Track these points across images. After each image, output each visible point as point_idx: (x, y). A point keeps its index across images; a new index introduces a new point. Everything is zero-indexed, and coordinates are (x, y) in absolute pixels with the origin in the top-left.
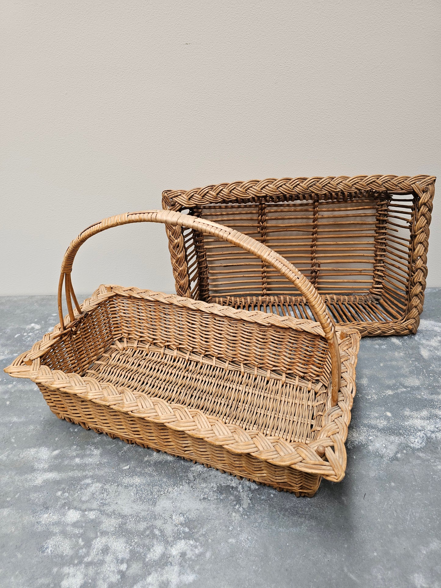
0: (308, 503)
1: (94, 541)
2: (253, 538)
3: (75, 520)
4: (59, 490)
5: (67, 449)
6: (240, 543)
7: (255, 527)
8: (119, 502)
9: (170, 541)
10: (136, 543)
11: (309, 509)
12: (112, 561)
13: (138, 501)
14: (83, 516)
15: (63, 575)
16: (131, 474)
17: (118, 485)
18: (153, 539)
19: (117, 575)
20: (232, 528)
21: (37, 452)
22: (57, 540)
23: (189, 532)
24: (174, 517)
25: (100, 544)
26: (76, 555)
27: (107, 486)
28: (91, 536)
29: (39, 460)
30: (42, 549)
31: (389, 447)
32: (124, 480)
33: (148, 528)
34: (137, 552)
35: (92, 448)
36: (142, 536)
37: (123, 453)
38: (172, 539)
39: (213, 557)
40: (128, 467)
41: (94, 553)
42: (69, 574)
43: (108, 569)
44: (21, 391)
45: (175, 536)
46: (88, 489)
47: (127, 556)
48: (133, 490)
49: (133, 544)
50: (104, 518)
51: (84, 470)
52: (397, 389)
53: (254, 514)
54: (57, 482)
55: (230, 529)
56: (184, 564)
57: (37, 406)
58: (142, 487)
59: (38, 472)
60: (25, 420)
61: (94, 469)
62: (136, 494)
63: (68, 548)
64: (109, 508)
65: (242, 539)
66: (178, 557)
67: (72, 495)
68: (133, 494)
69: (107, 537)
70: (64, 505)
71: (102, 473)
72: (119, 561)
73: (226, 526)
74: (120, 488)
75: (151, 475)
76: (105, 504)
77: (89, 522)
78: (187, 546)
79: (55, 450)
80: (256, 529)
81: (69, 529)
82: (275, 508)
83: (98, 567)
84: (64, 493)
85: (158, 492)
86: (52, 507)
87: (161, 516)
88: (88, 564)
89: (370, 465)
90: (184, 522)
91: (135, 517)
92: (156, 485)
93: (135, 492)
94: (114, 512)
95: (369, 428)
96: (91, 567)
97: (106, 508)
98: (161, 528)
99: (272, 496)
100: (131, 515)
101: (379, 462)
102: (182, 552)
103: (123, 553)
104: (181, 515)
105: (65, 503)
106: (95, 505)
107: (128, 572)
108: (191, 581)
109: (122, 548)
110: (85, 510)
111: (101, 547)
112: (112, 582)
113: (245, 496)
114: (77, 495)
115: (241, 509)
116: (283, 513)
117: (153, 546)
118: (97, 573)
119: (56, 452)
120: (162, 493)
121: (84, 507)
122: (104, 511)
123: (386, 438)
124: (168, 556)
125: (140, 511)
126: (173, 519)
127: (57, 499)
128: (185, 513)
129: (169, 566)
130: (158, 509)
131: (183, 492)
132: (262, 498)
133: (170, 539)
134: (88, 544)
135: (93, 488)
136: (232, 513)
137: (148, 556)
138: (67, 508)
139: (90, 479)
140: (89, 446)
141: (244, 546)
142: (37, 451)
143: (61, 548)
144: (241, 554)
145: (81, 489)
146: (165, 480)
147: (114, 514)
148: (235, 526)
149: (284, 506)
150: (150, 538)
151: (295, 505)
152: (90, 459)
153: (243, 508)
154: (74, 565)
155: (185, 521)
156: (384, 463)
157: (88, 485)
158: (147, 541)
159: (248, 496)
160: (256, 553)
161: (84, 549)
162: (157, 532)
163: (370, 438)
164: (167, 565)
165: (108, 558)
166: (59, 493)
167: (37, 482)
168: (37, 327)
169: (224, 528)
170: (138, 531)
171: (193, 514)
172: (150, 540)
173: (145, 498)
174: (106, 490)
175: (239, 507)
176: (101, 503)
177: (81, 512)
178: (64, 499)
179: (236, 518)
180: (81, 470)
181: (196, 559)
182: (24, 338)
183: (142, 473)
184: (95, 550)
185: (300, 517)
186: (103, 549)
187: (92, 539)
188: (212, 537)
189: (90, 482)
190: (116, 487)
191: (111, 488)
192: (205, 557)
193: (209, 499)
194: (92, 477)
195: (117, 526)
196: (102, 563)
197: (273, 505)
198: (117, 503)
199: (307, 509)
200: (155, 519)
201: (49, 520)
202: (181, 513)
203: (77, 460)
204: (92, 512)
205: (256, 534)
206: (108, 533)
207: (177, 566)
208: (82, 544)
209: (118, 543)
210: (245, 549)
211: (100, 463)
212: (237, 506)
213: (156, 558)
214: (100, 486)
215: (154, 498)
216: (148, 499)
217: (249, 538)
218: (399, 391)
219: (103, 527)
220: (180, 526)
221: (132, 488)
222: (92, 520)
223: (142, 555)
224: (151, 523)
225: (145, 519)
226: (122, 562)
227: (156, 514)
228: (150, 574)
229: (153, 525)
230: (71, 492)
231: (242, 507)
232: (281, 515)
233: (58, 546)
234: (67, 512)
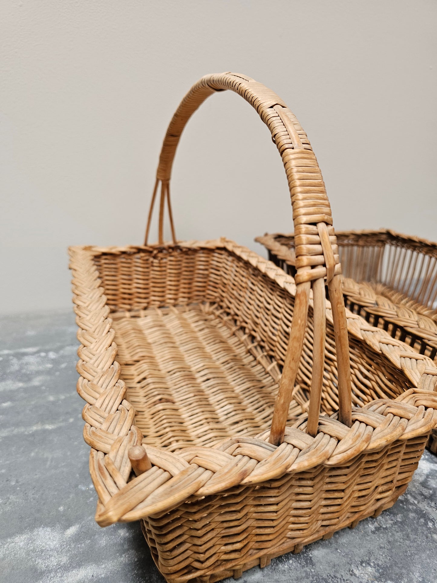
21: (32, 540)
29: (42, 553)
59: (52, 575)
87: (336, 577)
90: (377, 574)
104: (364, 565)
119: (72, 531)
126: (357, 576)
128: (367, 558)
142: (29, 539)
193: (384, 527)
202: (362, 562)
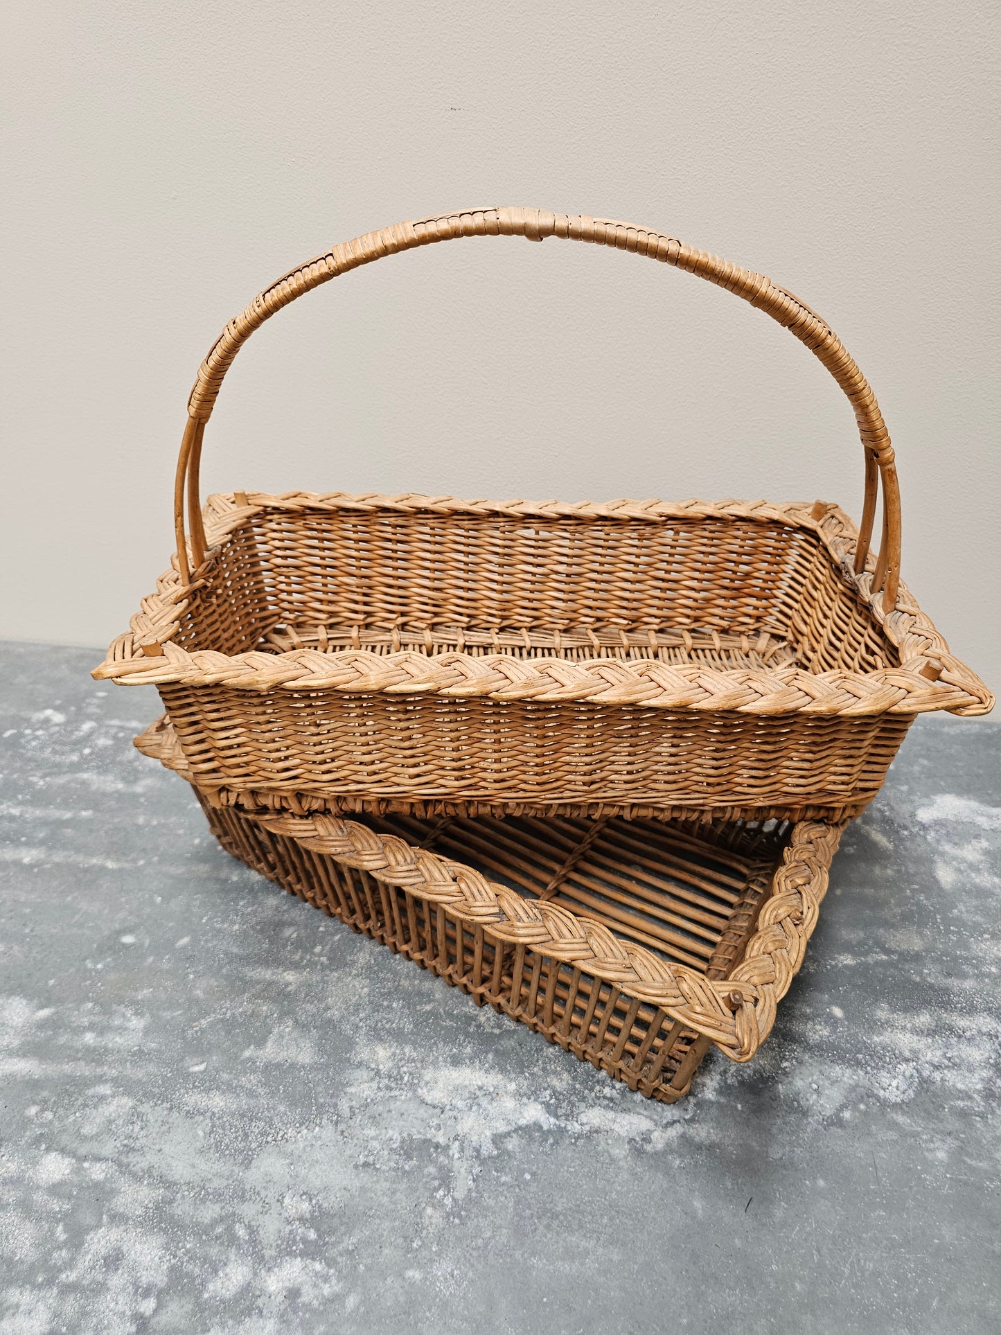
0: (611, 1206)
1: (92, 1234)
2: (466, 1275)
3: (57, 1177)
4: (34, 1103)
5: (69, 1009)
6: (432, 1283)
7: (473, 1249)
8: (167, 1149)
9: (267, 1258)
10: (188, 1251)
11: (611, 1219)
12: (124, 1289)
13: (212, 1151)
14: (77, 1171)
15: (5, 1306)
16: (207, 1084)
17: (171, 1108)
18: (228, 1246)
19: (128, 1324)
20: (420, 1243)
22: (7, 1221)
23: (316, 1241)
24: (287, 1201)
25: (103, 1242)
26: (44, 1263)
27: (145, 1108)
28: (87, 1223)
31: (827, 1092)
32: (186, 1098)
33: (222, 1219)
34: (187, 1274)
35: (129, 1013)
36: (204, 1237)
37: (196, 1032)
38: (273, 1252)
39: (362, 1309)
40: (202, 1067)
41: (86, 1263)
42: (18, 1306)
43: (112, 1305)
45: (283, 1247)
46: (100, 1110)
47: (161, 1280)
48: (204, 1124)
49: (180, 1253)
50: (124, 1184)
51: (100, 1063)
52: (866, 953)
53: (476, 1217)
54: (34, 1085)
55: (415, 1245)
56: (291, 1316)
57: (23, 899)
58: (225, 1119)
61: (122, 1062)
62: (210, 1133)
63: (27, 1242)
64: (139, 1159)
65: (440, 1274)
66: (280, 1298)
67: (61, 1119)
68: (201, 1133)
69: (122, 1228)
70: (38, 1140)
71: (140, 1074)
72: (140, 1290)
73: (405, 1238)
74: (175, 1114)
75: (251, 1094)
76: (133, 1150)
77: (88, 1187)
78: (307, 1274)
79: (42, 1007)
80: (475, 1254)
81: (39, 1197)
82: (530, 1209)
83: (87, 1298)
84: (43, 1110)
85: (262, 1135)
86: (9, 1140)
87: (258, 1193)
88: (67, 1289)
89: (774, 1131)
90: (308, 1216)
91: (197, 1190)
92: (260, 1119)
93: (208, 1129)
94: (149, 1171)
95: (785, 1040)
96: (72, 1297)
97: (132, 1158)
98: (253, 1223)
99: (528, 1176)
100: (188, 1183)
101: (797, 1126)
102: (291, 1286)
103: (152, 1272)
104: (304, 1197)
105: (42, 1134)
106: (109, 1148)
107: (157, 1319)
109: (152, 1259)
110: (85, 1159)
111: (103, 1251)
113: (463, 1170)
114: (72, 1118)
115: (448, 1201)
116: (545, 1223)
117: (225, 1264)
118: (84, 1314)
119: (44, 1013)
120: (269, 1139)
121: (83, 1151)
122: (128, 1165)
123: (822, 1068)
124: (258, 1293)
125: (210, 1176)
126: (284, 1205)
127: (26, 1123)
128: (316, 1193)
129: (255, 1318)
130: (253, 1177)
131: (319, 1143)
132: (503, 1179)
133: (268, 1253)
134: (76, 1241)
135: (112, 1108)
136: (424, 1208)
137: (211, 1287)
138: (43, 1147)
139: (109, 1085)
140: (122, 1008)
141: (440, 1290)
143: (11, 1241)
144: (429, 1310)
145: (85, 1105)
146: (282, 1108)
147: (149, 1176)
148: (426, 1241)
149: (552, 1205)
150: (222, 1244)
151: (579, 1206)
152: (117, 1039)
153: (454, 1199)
154: (35, 1287)
155: (312, 1213)
156: (809, 1130)
157: (102, 1098)
158: (214, 1251)
159: (471, 1172)
160: (466, 1312)
161: (64, 1253)
162: (241, 1232)
163: (785, 1064)
164: (250, 1315)
165: (117, 1280)
166: (33, 1110)
168: (58, 718)
169: (400, 1241)
170: (198, 1224)
171: (334, 1199)
172: (223, 1249)
173: (227, 1146)
174: (140, 1116)
175: (445, 1196)
176: (125, 1145)
177: (74, 1161)
178: (42, 1125)
179: (434, 1221)
180: (93, 1061)
181: (321, 1308)
182: (23, 741)
183: (231, 1085)
184: (90, 1256)
185: (585, 1236)
186: (110, 1256)
187: (87, 1230)
188: (369, 1261)
189: (109, 1092)
190: (165, 1112)
191: (154, 1113)
192: (344, 1307)
193: (378, 1166)
194: (115, 1081)
195: (150, 1205)
196: (99, 1289)
197: (526, 1200)
198: (160, 1151)
199: (605, 1220)
200: (243, 1199)
202: (304, 1193)
203: (89, 1038)
204: (98, 1165)
205: (472, 1265)
206: (128, 1219)
207: (272, 1321)
208: (63, 1237)
209: (146, 1246)
210: (440, 1299)
211: (140, 1051)
212: (441, 1192)
213: (228, 1295)
214: (130, 1104)
215: (250, 1150)
216: (235, 1151)
217: (456, 1272)
218: (870, 959)
219: (120, 1203)
220: (297, 1223)
221: (202, 1118)
222: (97, 1185)
223: (196, 1282)
224: (231, 1209)
225: (218, 1196)
226: (147, 1293)
227: (248, 1187)
229: (234, 1214)
230: (61, 1111)
231: (452, 1197)
232: (541, 1227)
233: (7, 1238)
234: (42, 1157)
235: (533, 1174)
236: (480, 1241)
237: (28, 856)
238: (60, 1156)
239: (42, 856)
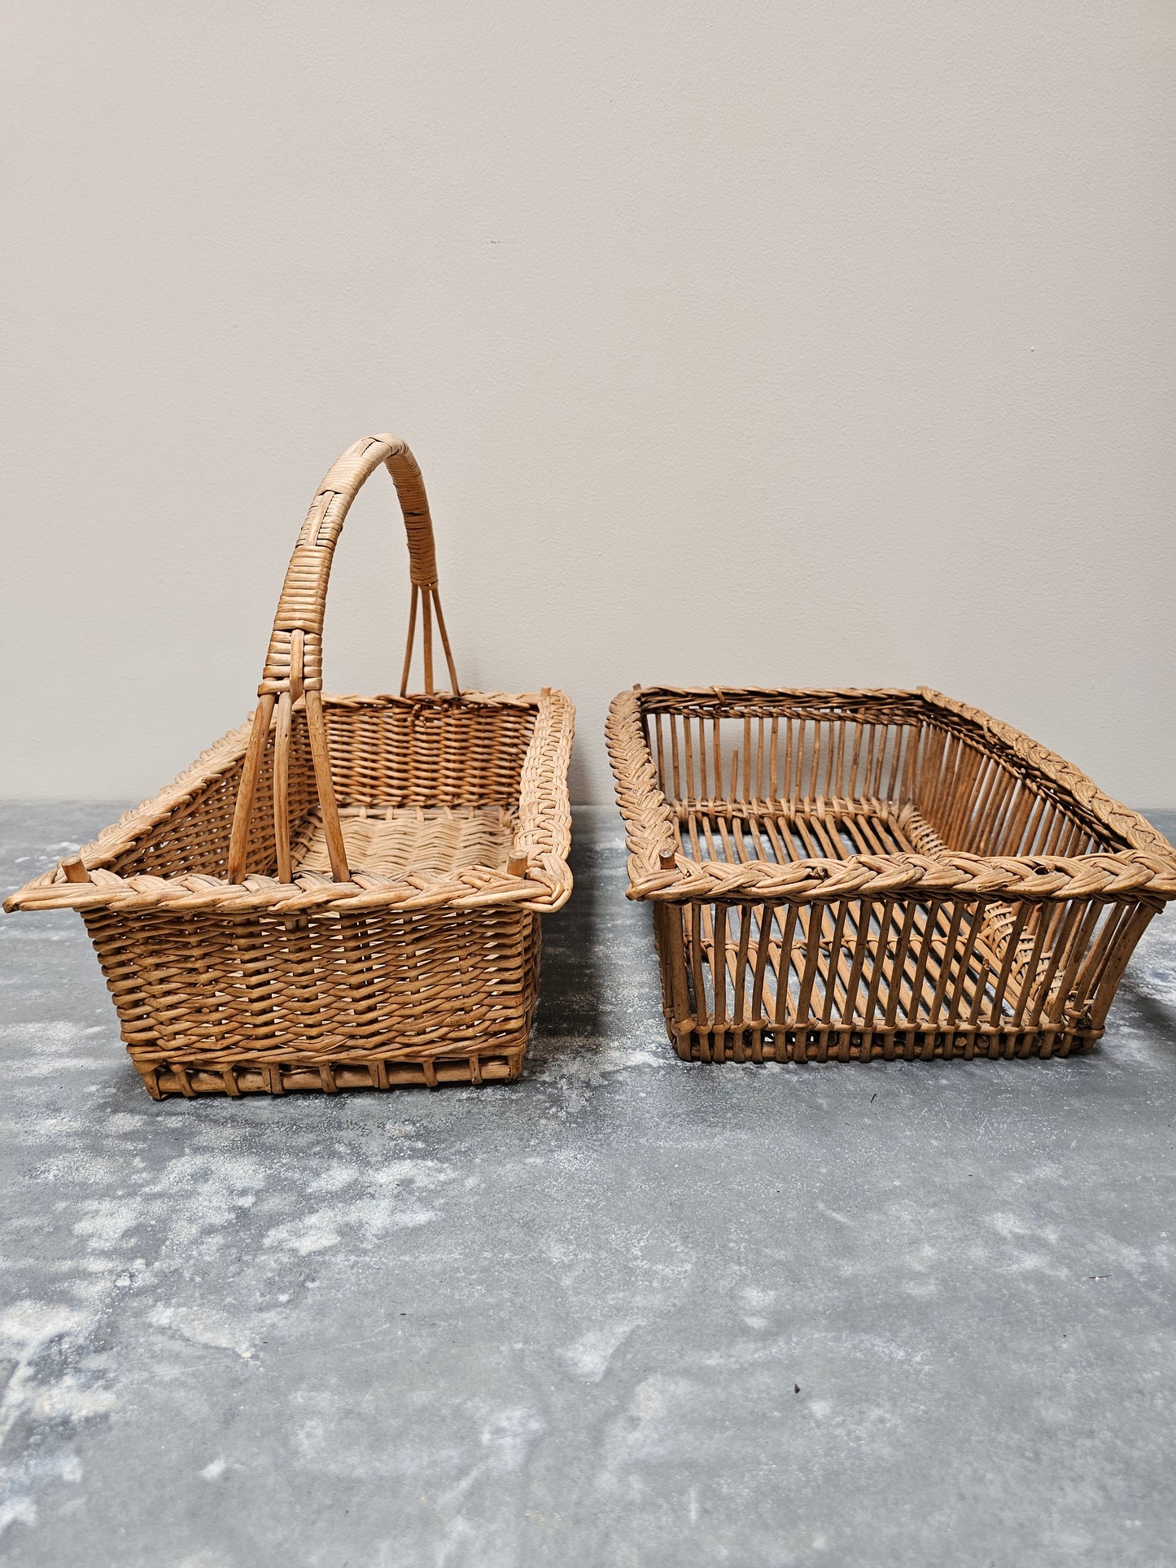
1: (174, 1161)
2: (590, 1156)
3: (128, 1128)
4: (93, 1084)
6: (555, 1165)
7: (595, 1141)
9: (373, 1162)
10: (284, 1165)
12: (217, 1193)
15: (82, 1213)
18: (329, 1158)
19: (226, 1213)
20: (537, 1141)
22: (76, 1159)
23: (425, 1148)
24: (388, 1126)
25: (188, 1166)
26: (124, 1183)
28: (167, 1154)
29: (48, 1040)
30: (32, 1172)
33: (318, 1142)
34: (286, 1179)
38: (379, 1159)
39: (483, 1186)
41: (171, 1179)
42: (97, 1212)
43: (206, 1203)
44: (19, 941)
45: (389, 1154)
47: (258, 1184)
49: (276, 1166)
50: (204, 1127)
54: (90, 1073)
55: (532, 1143)
56: (406, 1196)
59: (42, 1058)
60: (20, 982)
63: (101, 1171)
64: (219, 1112)
65: (562, 1158)
66: (393, 1186)
67: (125, 1092)
69: (208, 1155)
70: (102, 1107)
72: (235, 1192)
73: (521, 1139)
76: (211, 1106)
77: (164, 1133)
78: (419, 1169)
79: (88, 1027)
80: (597, 1143)
81: (108, 1142)
82: (649, 1113)
83: (177, 1200)
84: (104, 1088)
86: (69, 1108)
87: (356, 1124)
88: (150, 1198)
90: (413, 1134)
91: (288, 1126)
94: (232, 1119)
96: (158, 1201)
97: (211, 1111)
98: (353, 1143)
99: (643, 1094)
100: (278, 1123)
102: (403, 1178)
103: (247, 1180)
104: (407, 1123)
105: (105, 1103)
106: (185, 1106)
107: (258, 1208)
108: (422, 1223)
109: (246, 1172)
110: (158, 1115)
111: (189, 1171)
112: (211, 1225)
113: (574, 1096)
114: (138, 1091)
115: (562, 1114)
116: (667, 1120)
117: (328, 1170)
118: (174, 1211)
121: (155, 1109)
122: (207, 1116)
124: (367, 1185)
125: (300, 1117)
126: (386, 1129)
127: (86, 1097)
129: (366, 1200)
130: (349, 1113)
132: (618, 1098)
133: (373, 1160)
134: (157, 1166)
136: (537, 1121)
137: (314, 1185)
138: (109, 1110)
141: (565, 1168)
142: (43, 1028)
143: (83, 1172)
144: (556, 1181)
147: (233, 1121)
148: (544, 1140)
149: (672, 1110)
150: (323, 1157)
151: (700, 1108)
154: (114, 1198)
155: (417, 1131)
158: (313, 1163)
159: (582, 1096)
160: (595, 1179)
161: (144, 1175)
162: (341, 1148)
164: (361, 1199)
165: (206, 1188)
166: (93, 1089)
167: (35, 1072)
169: (516, 1141)
170: (292, 1147)
171: (439, 1122)
172: (323, 1160)
175: (558, 1111)
177: (145, 1117)
178: (104, 1097)
179: (550, 1127)
181: (439, 1188)
184: (174, 1175)
185: (709, 1126)
186: (196, 1173)
187: (170, 1158)
188: (485, 1156)
192: (463, 1186)
193: (483, 1099)
195: (237, 1139)
196: (189, 1194)
200: (339, 1127)
201: (57, 1128)
202: (407, 1121)
204: (173, 1118)
205: (596, 1151)
206: (213, 1149)
207: (386, 1200)
208: (141, 1165)
209: (237, 1164)
210: (566, 1173)
212: (554, 1110)
213: (334, 1188)
217: (579, 1156)
219: (202, 1140)
220: (402, 1139)
222: (174, 1131)
223: (298, 1183)
224: (328, 1135)
225: (311, 1128)
226: (244, 1193)
227: (343, 1121)
228: (312, 1211)
229: (331, 1138)
230: (125, 1087)
231: (567, 1112)
232: (663, 1123)
233: (77, 1169)
234: (108, 1116)
235: (647, 1093)
236: (600, 1136)
237: (55, 937)
238: (129, 1115)
239: (73, 935)
